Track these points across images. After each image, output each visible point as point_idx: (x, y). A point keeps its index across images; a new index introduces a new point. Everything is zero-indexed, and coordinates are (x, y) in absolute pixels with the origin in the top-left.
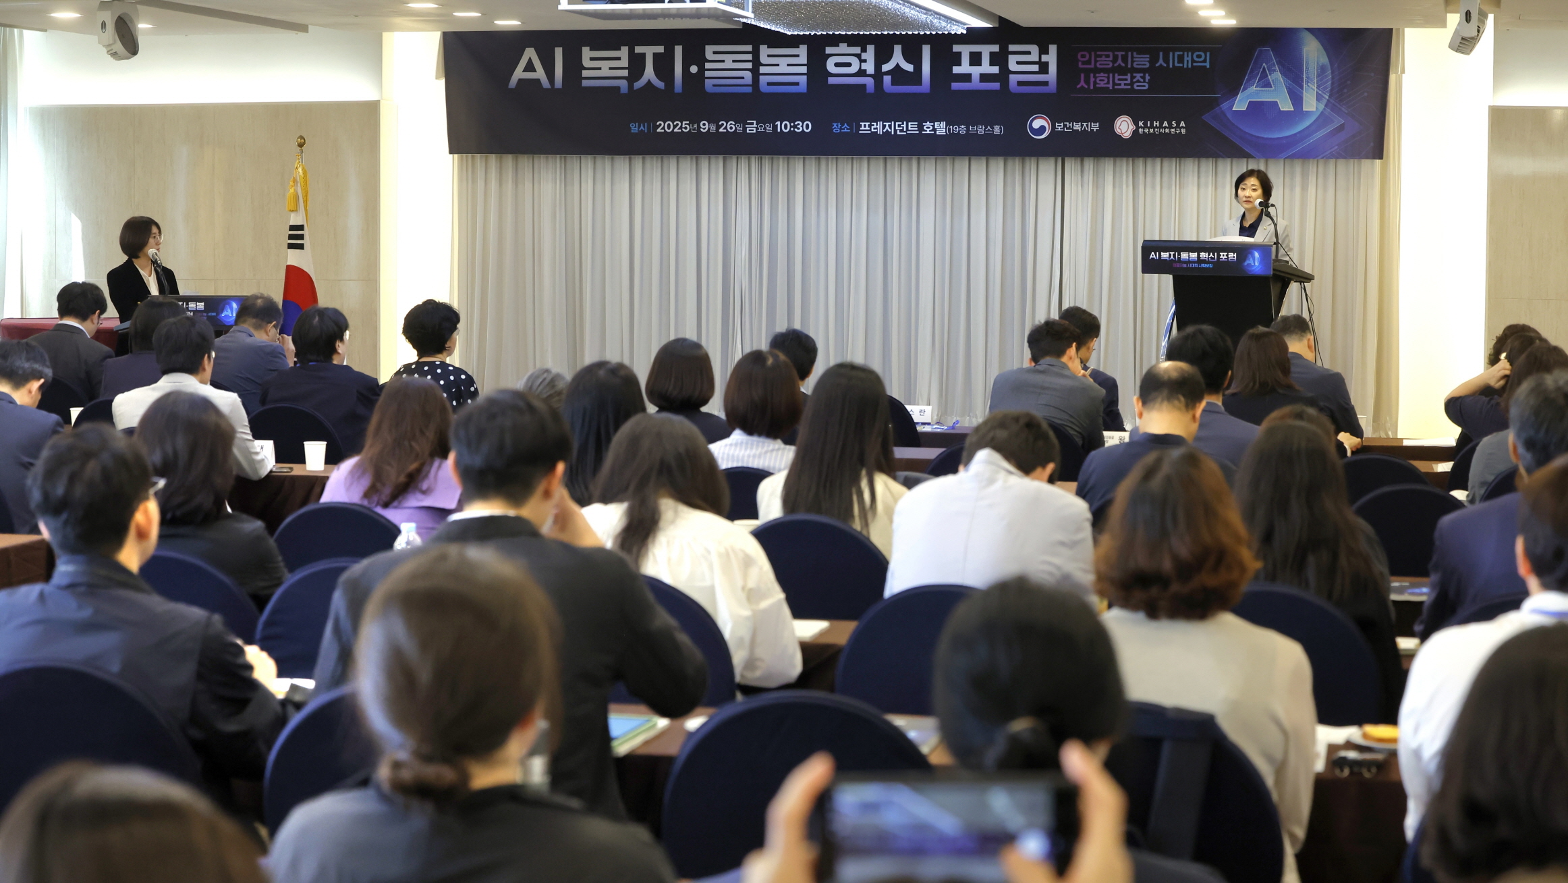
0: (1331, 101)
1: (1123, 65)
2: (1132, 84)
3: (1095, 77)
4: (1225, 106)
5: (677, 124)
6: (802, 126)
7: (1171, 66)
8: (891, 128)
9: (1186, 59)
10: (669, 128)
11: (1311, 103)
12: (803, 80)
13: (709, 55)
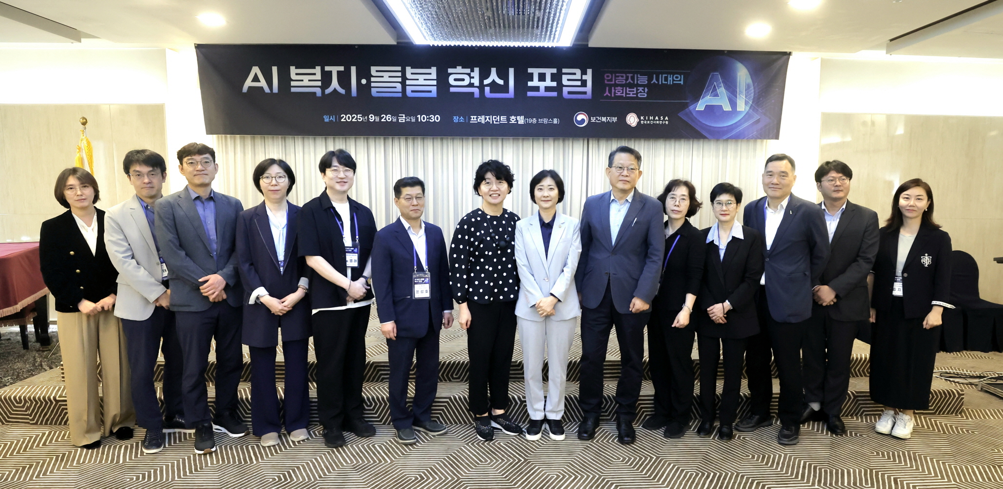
0: (753, 105)
1: (632, 82)
2: (637, 94)
3: (615, 90)
4: (691, 108)
5: (354, 117)
6: (434, 118)
7: (660, 83)
8: (490, 120)
9: (669, 79)
10: (349, 119)
11: (742, 106)
12: (434, 89)
13: (373, 73)
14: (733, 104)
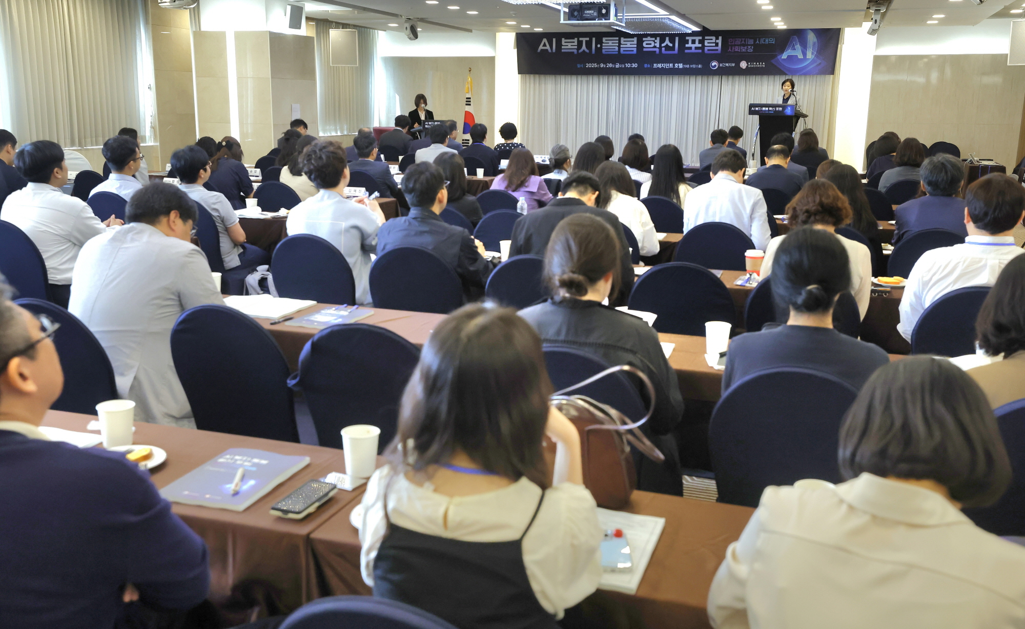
0: (817, 54)
1: (744, 43)
2: (747, 50)
3: (734, 48)
4: (779, 57)
5: (593, 65)
6: (634, 65)
7: (761, 43)
8: (664, 66)
9: (766, 40)
10: (590, 66)
11: (810, 55)
12: (635, 49)
13: (604, 41)
14: (804, 54)
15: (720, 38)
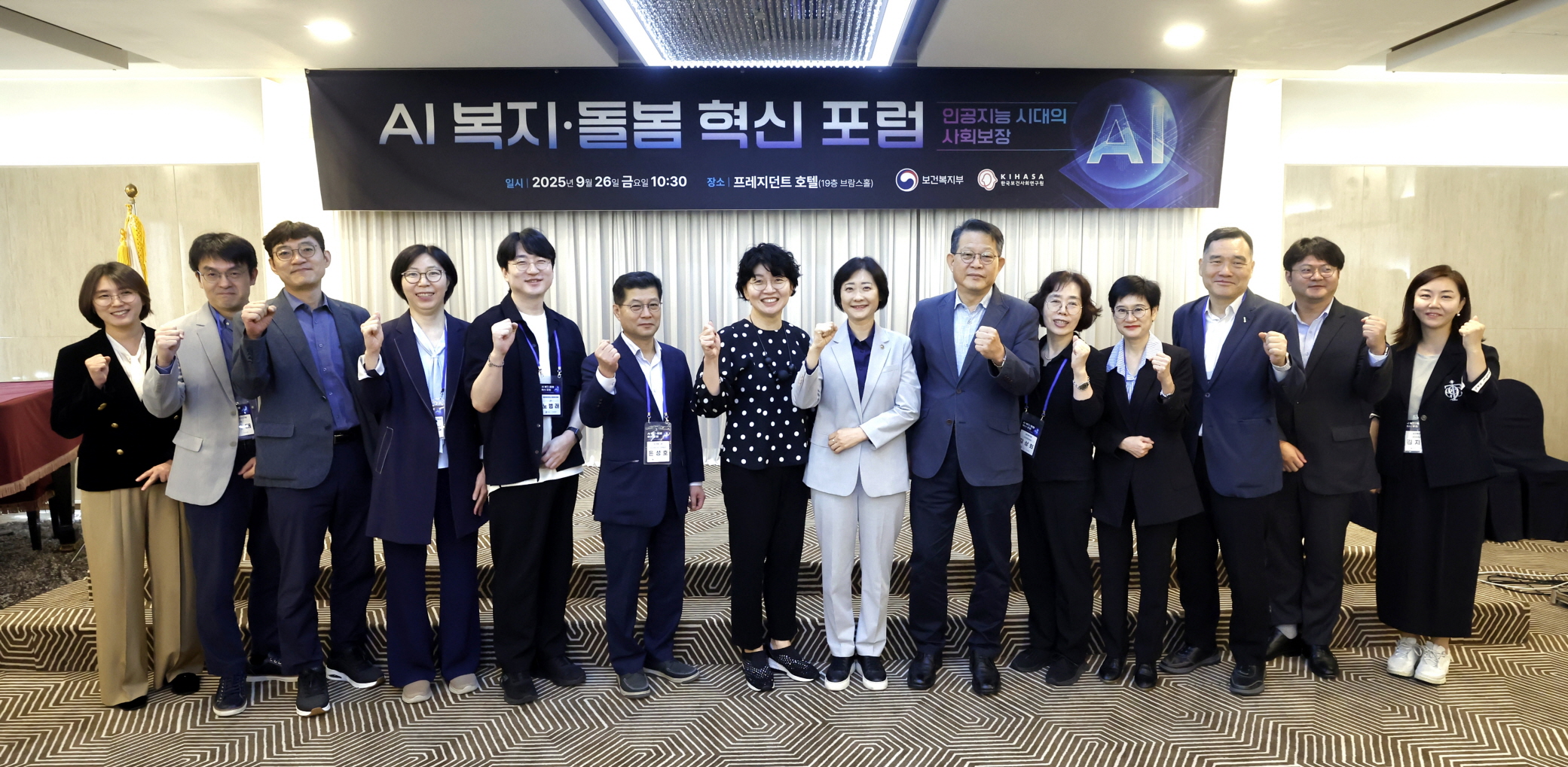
0: (1177, 154)
1: (986, 121)
2: (994, 139)
3: (960, 133)
4: (1080, 159)
5: (553, 180)
6: (678, 181)
7: (1030, 122)
8: (764, 182)
9: (1044, 115)
10: (545, 183)
11: (1159, 156)
12: (677, 136)
13: (583, 111)
14: (1146, 153)
15: (919, 105)
